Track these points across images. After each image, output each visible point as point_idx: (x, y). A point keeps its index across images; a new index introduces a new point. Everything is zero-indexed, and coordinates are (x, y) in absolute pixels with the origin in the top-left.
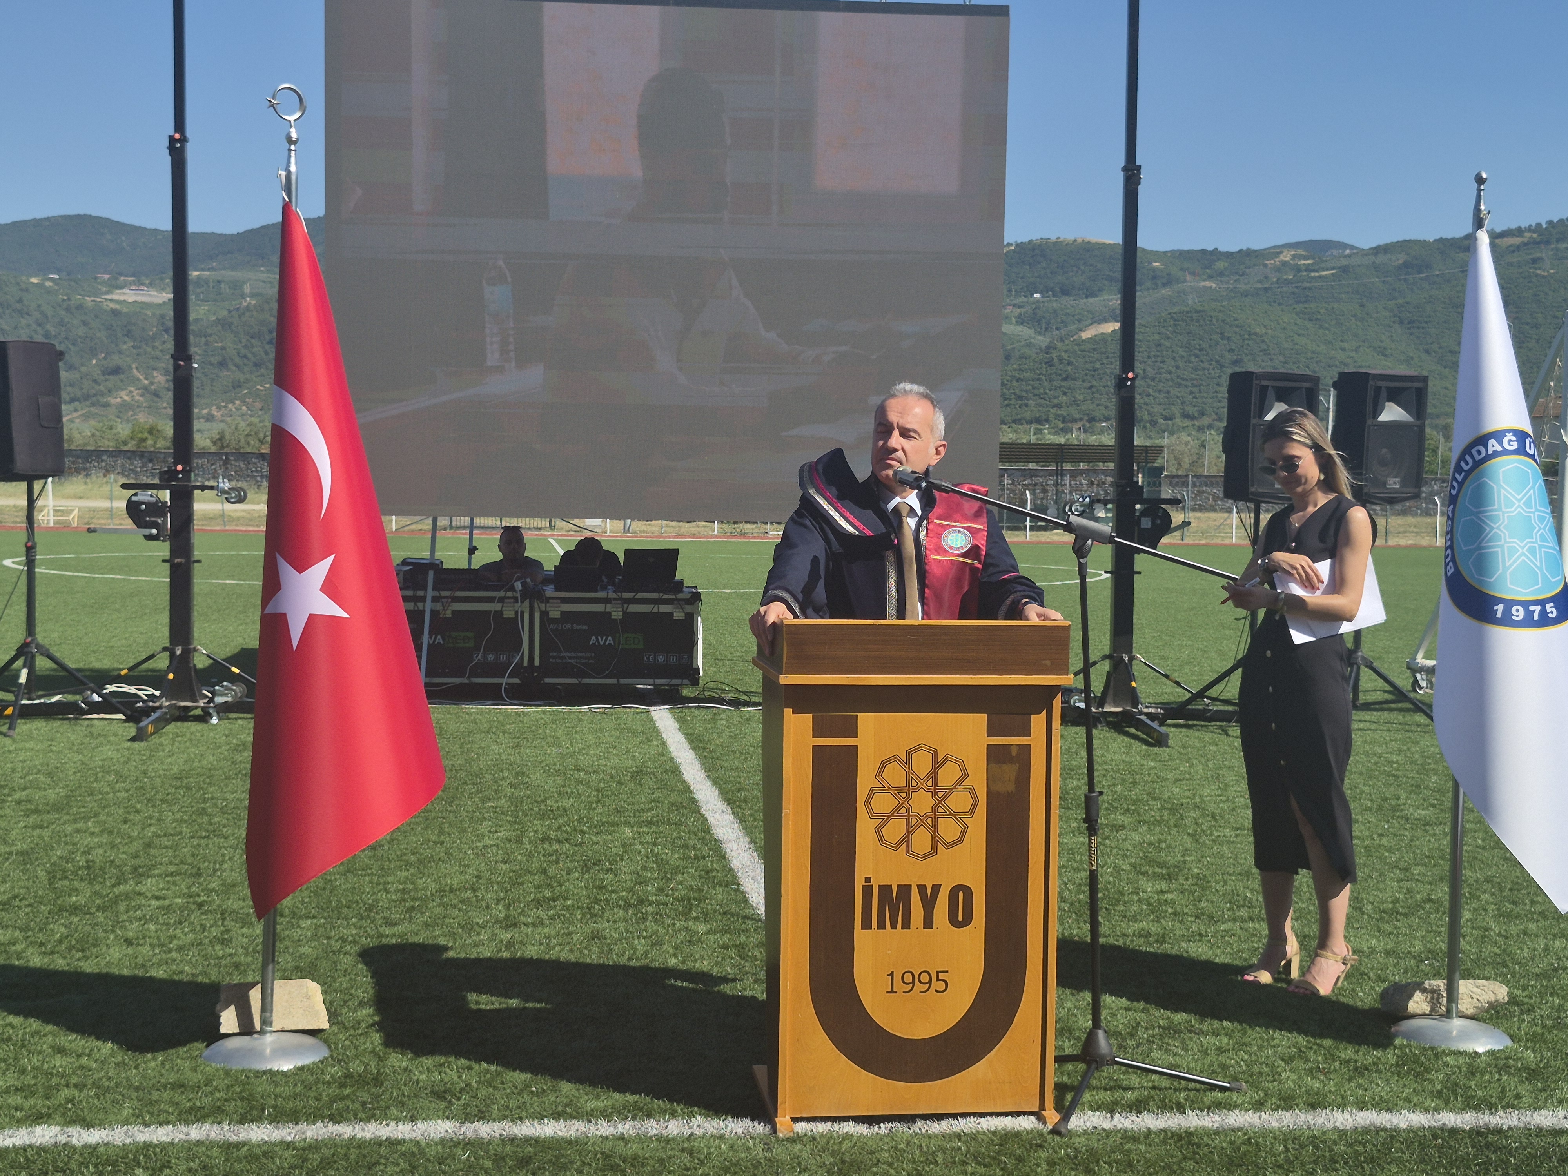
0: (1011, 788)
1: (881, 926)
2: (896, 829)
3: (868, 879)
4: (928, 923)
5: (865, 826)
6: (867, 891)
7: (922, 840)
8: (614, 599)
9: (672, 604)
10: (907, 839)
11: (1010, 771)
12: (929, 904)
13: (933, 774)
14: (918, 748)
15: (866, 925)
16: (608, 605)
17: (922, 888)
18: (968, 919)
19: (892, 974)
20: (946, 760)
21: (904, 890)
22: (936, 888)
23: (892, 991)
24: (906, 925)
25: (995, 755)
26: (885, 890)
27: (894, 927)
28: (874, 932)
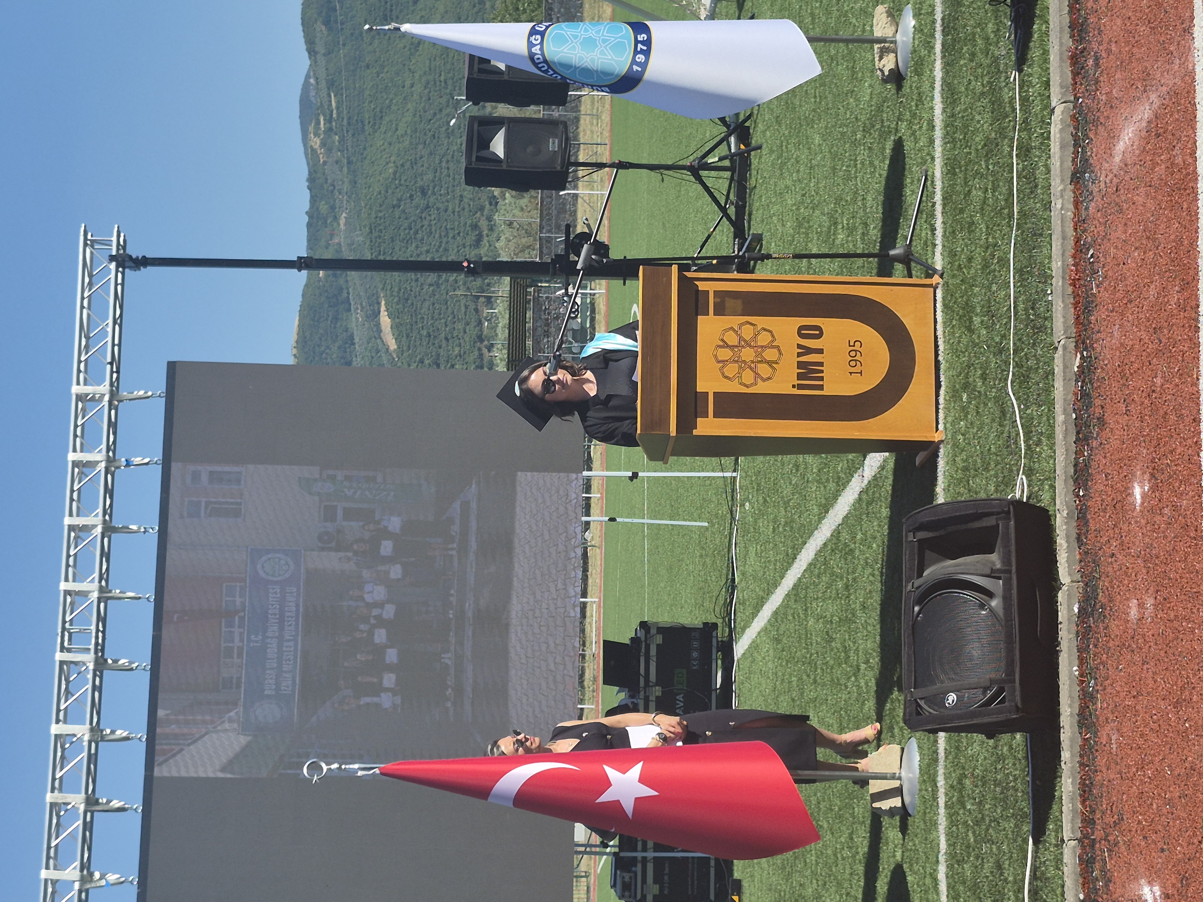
0: (739, 302)
1: (822, 379)
2: (764, 370)
3: (794, 386)
4: (820, 351)
5: (762, 388)
6: (800, 387)
7: (770, 355)
8: (645, 693)
10: (770, 363)
11: (730, 303)
12: (809, 351)
13: (731, 347)
14: (716, 356)
15: (821, 387)
16: (651, 699)
17: (799, 355)
18: (818, 328)
19: (851, 373)
20: (723, 340)
21: (800, 365)
22: (799, 346)
23: (861, 373)
24: (821, 364)
25: (720, 311)
26: (800, 376)
27: (822, 371)
28: (825, 383)
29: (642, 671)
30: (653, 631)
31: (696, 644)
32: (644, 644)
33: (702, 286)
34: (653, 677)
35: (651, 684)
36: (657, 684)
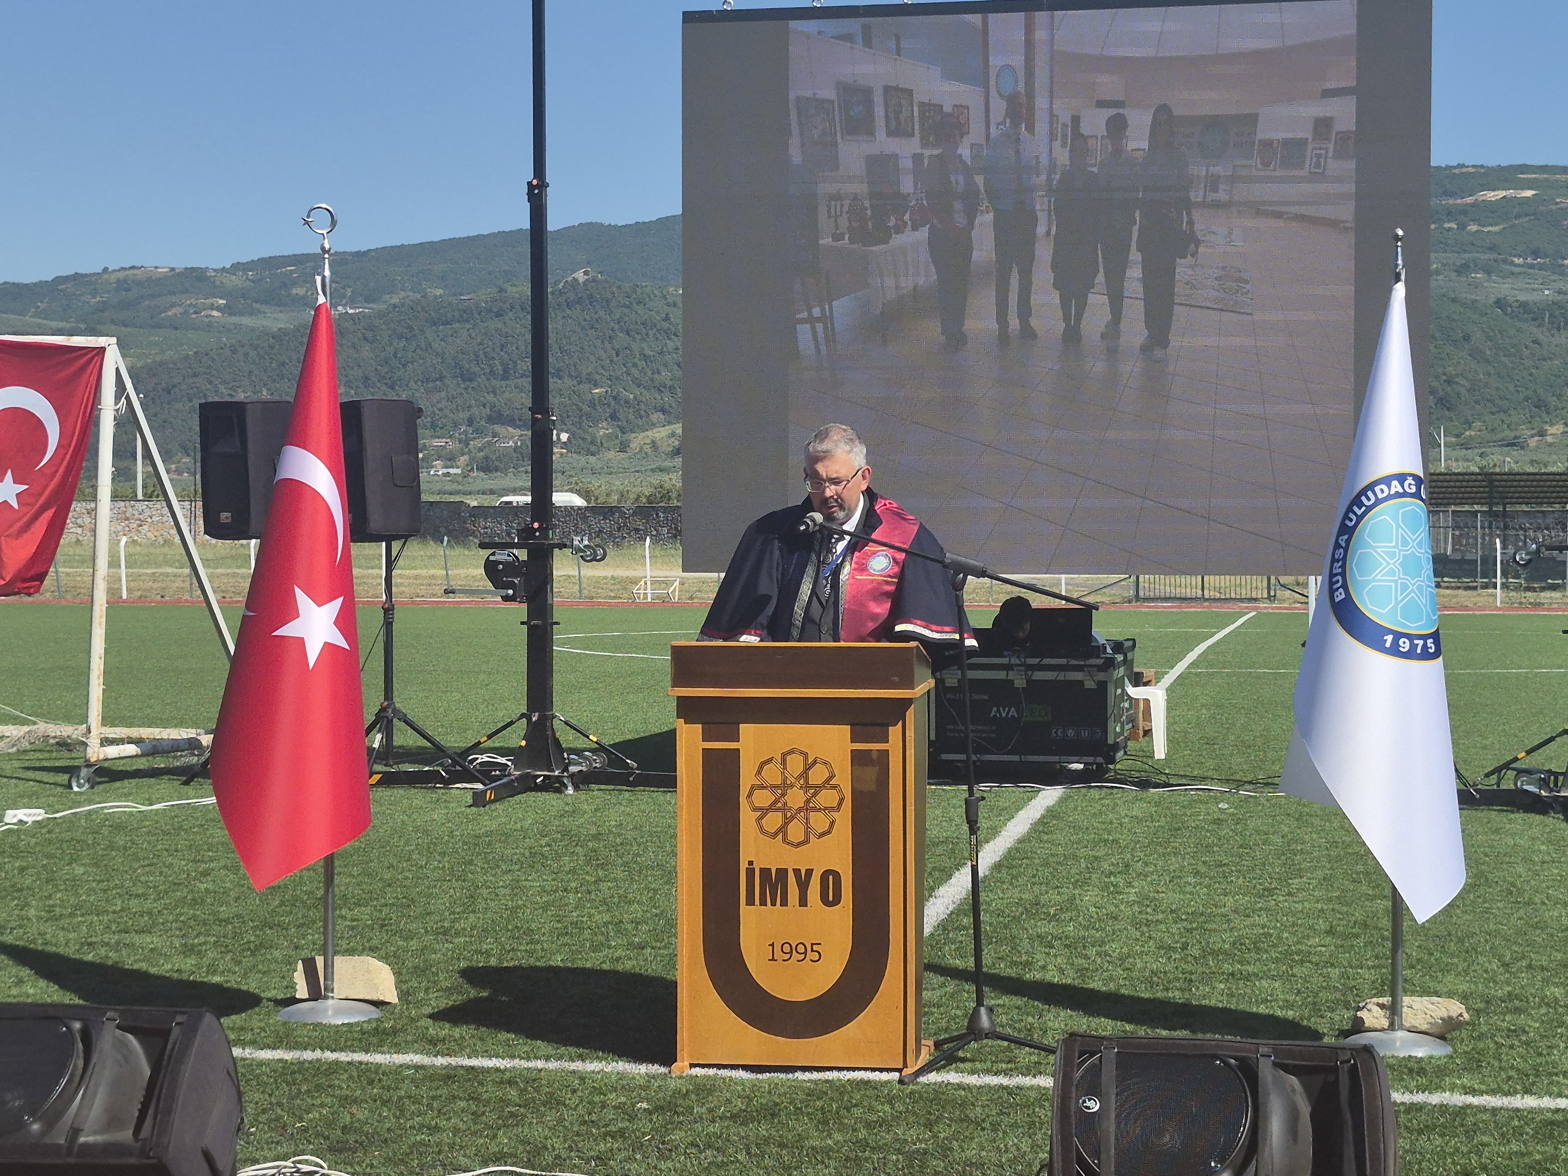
0: (873, 787)
1: (763, 903)
2: (774, 821)
3: (751, 863)
4: (803, 902)
5: (747, 818)
6: (750, 872)
7: (796, 831)
8: (1019, 665)
9: (1082, 670)
10: (783, 829)
11: (871, 773)
12: (803, 886)
13: (805, 774)
14: (791, 752)
15: (750, 902)
16: (1011, 673)
17: (797, 872)
18: (837, 900)
19: (772, 945)
20: (815, 762)
21: (782, 873)
22: (809, 872)
23: (773, 959)
24: (784, 903)
25: (858, 758)
26: (766, 872)
27: (773, 904)
28: (757, 908)
29: (1046, 661)
30: (1101, 676)
31: (1085, 734)
32: (1082, 663)
33: (895, 732)
34: (1039, 676)
35: (1030, 673)
36: (1030, 682)
